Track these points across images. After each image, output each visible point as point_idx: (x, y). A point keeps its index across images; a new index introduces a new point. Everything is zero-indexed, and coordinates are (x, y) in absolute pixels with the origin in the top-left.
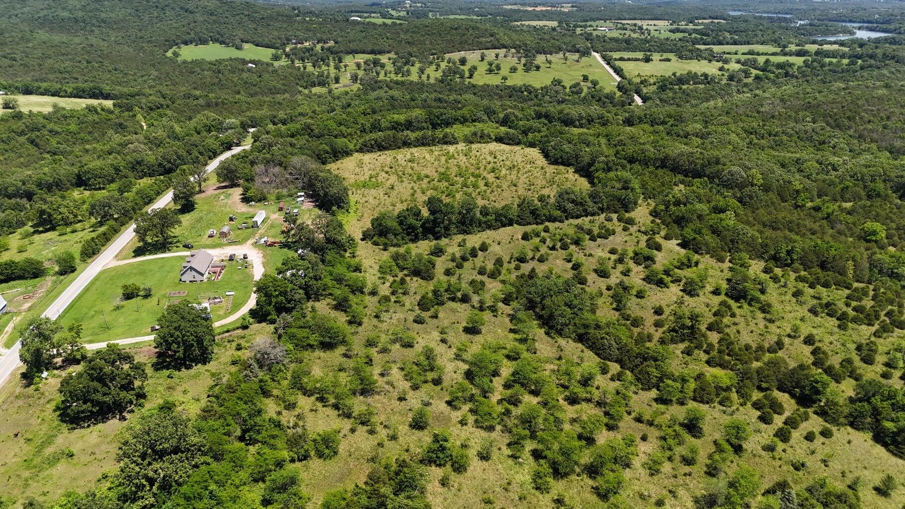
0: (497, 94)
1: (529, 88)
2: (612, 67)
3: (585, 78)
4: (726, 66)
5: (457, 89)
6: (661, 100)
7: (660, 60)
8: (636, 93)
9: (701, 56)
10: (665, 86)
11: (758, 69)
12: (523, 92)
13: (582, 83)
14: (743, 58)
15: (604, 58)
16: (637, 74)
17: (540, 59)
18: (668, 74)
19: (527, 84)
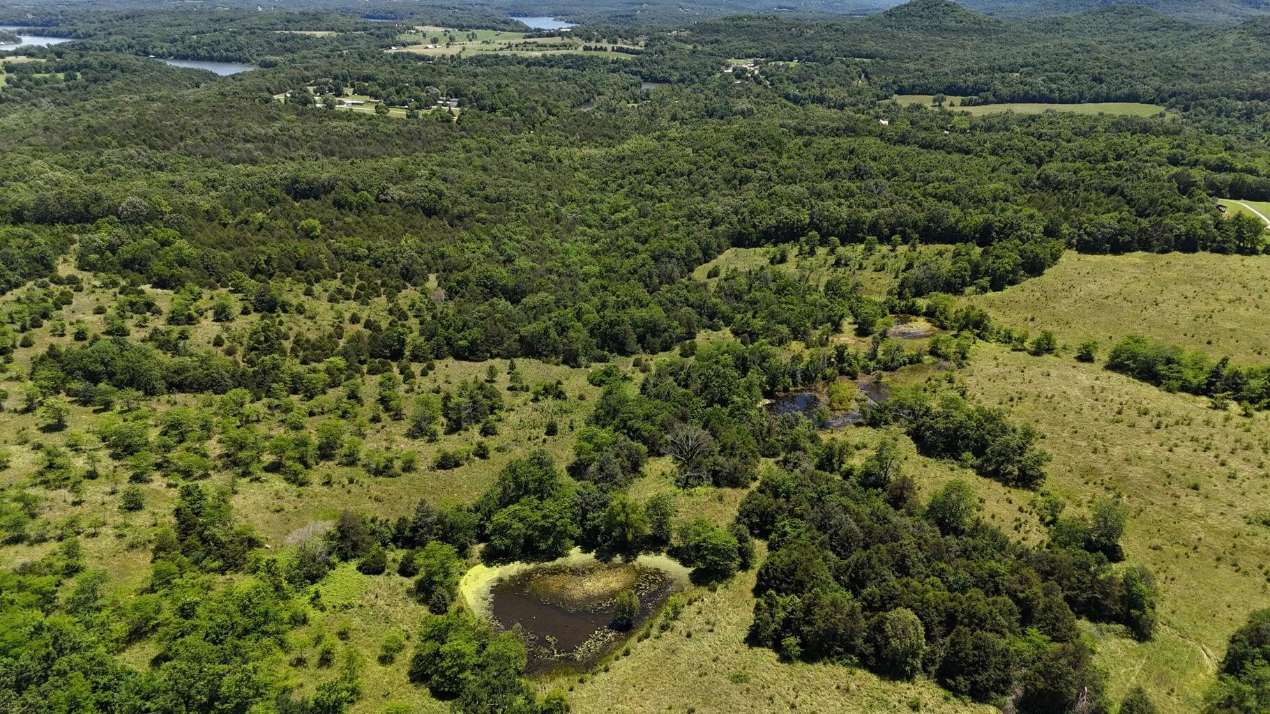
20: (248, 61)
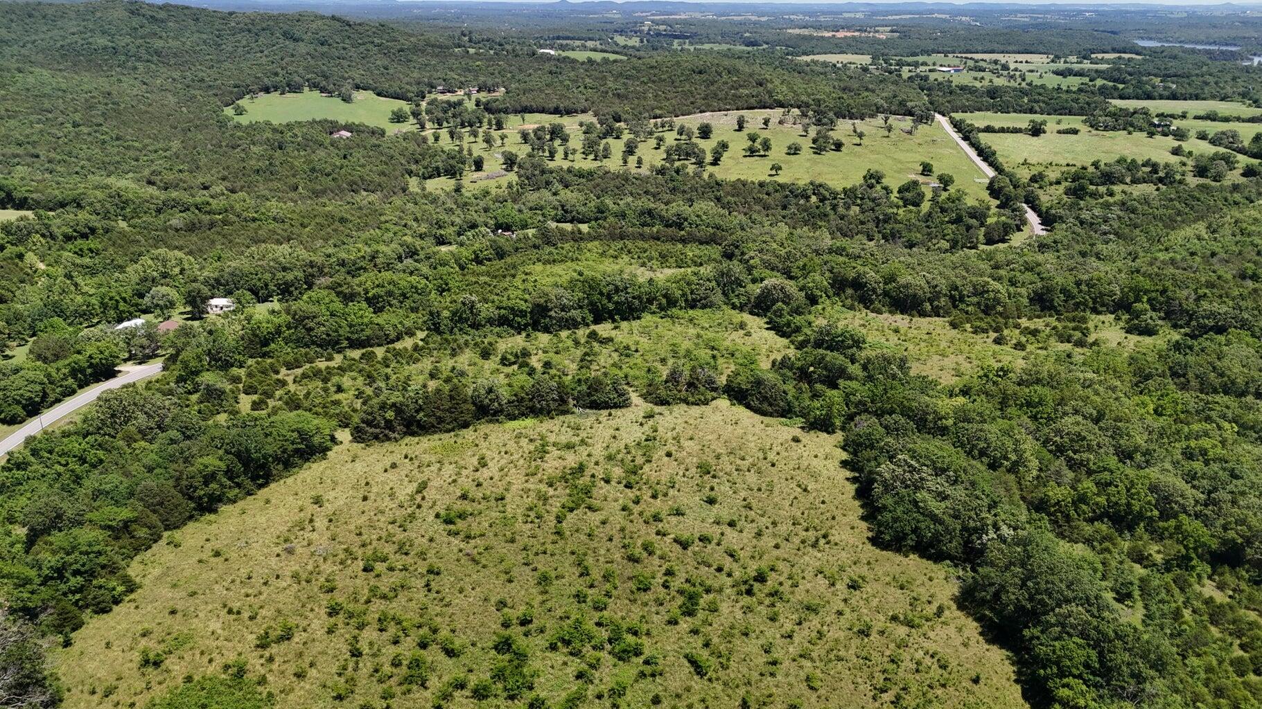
0: (758, 201)
1: (822, 190)
2: (972, 145)
3: (927, 170)
4: (1186, 146)
6: (1082, 223)
7: (1059, 132)
8: (1028, 203)
9: (1132, 125)
10: (1083, 188)
11: (1246, 154)
12: (807, 198)
14: (1213, 128)
15: (957, 126)
16: (1022, 161)
17: (843, 129)
18: (1082, 161)
19: (817, 182)
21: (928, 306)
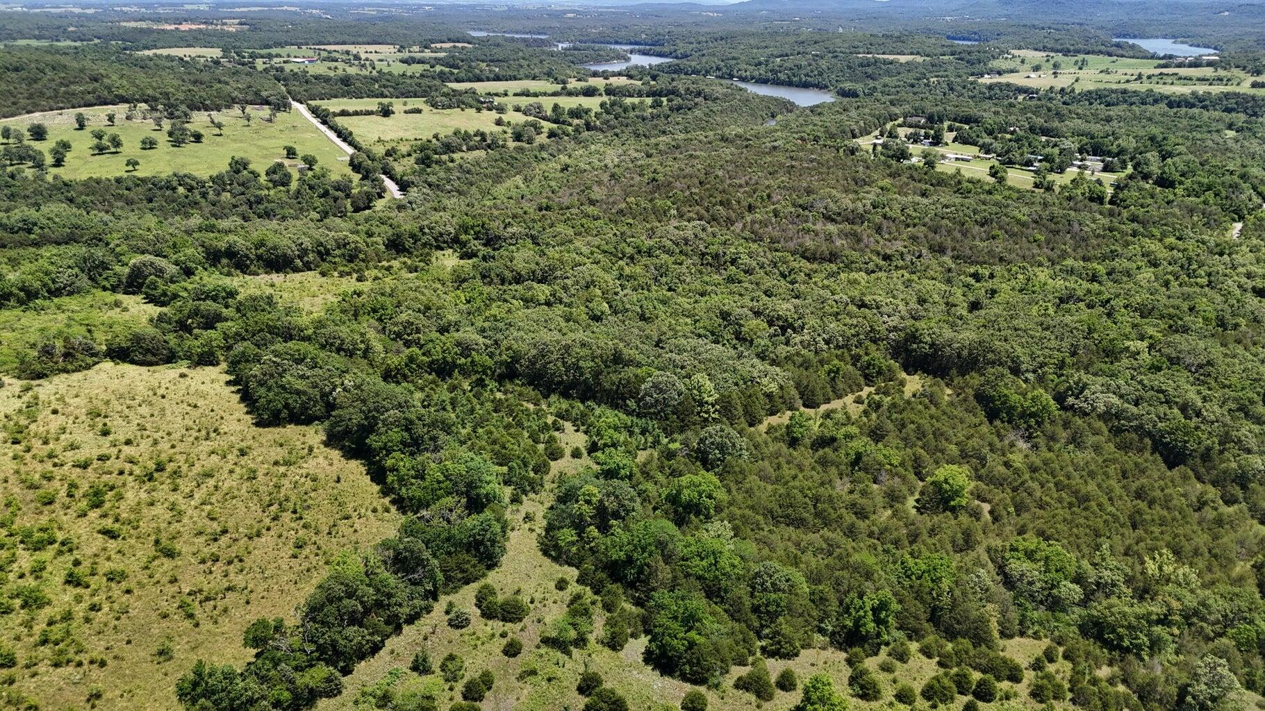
0: (119, 197)
1: (187, 180)
2: (331, 128)
3: (291, 153)
4: (505, 118)
5: (27, 193)
6: (430, 185)
7: (406, 112)
8: (385, 173)
9: (463, 103)
10: (428, 158)
11: (548, 120)
12: (174, 189)
13: (287, 162)
14: (524, 102)
15: (315, 111)
16: (377, 139)
17: (199, 121)
18: (427, 135)
19: (181, 174)
20: (826, 87)
21: (298, 262)
